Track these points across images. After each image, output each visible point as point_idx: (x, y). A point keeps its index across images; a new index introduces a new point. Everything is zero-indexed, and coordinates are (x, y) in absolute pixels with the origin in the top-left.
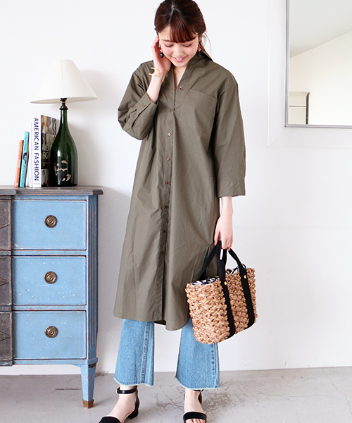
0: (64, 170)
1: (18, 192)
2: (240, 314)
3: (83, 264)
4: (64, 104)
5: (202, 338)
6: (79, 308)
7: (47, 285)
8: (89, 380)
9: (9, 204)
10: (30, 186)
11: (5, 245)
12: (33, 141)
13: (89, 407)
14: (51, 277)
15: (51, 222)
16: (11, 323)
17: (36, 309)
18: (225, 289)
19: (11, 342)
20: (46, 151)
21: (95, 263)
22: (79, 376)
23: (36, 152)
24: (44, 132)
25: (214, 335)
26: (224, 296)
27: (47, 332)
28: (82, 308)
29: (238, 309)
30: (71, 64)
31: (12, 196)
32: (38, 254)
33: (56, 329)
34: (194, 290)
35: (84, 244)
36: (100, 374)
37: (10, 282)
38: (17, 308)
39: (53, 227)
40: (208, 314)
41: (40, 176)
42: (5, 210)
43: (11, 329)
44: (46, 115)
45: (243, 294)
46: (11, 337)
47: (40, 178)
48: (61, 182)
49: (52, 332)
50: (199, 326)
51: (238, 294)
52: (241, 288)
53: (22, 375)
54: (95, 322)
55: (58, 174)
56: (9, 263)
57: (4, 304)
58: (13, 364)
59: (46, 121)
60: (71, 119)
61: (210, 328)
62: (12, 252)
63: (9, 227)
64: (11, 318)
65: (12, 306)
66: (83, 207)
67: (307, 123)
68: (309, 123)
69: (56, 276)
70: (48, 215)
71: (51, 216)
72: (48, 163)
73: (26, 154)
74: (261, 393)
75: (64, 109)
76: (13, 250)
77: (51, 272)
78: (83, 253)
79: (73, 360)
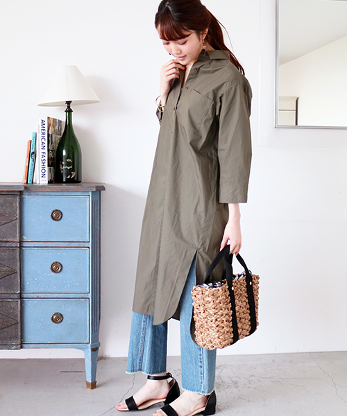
0: (69, 168)
1: (26, 188)
2: (243, 320)
3: (86, 254)
4: (69, 107)
5: (204, 343)
6: (82, 295)
7: (53, 274)
8: (92, 363)
9: (18, 199)
10: (38, 183)
11: (15, 237)
12: (40, 142)
13: (92, 389)
14: (57, 267)
15: (57, 216)
16: (19, 310)
17: (43, 297)
18: (232, 294)
19: (19, 327)
20: (52, 151)
21: (98, 254)
22: (82, 360)
23: (43, 151)
24: (50, 133)
25: (217, 341)
26: (230, 302)
27: (52, 318)
28: (85, 296)
29: (242, 315)
30: (75, 70)
31: (21, 192)
32: (45, 246)
33: (62, 315)
34: (201, 293)
35: (87, 237)
36: (102, 358)
37: (19, 272)
38: (25, 296)
39: (58, 220)
40: (213, 318)
41: (46, 173)
42: (14, 205)
43: (19, 315)
44: (52, 116)
45: (247, 301)
46: (19, 323)
47: (46, 176)
48: (66, 179)
49: (58, 318)
50: (203, 330)
51: (243, 300)
52: (246, 294)
53: (29, 359)
54: (98, 309)
55: (64, 172)
56: (18, 254)
57: (13, 292)
58: (21, 347)
59: (53, 122)
60: (76, 121)
61: (214, 334)
62: (20, 244)
63: (18, 221)
64: (19, 305)
65: (21, 294)
66: (86, 202)
67: (296, 124)
68: (298, 125)
69: (62, 266)
70: (54, 209)
71: (57, 210)
72: (54, 162)
73: (33, 153)
74: (253, 376)
75: (69, 111)
76: (21, 242)
77: (56, 262)
78: (87, 245)
79: (77, 344)
